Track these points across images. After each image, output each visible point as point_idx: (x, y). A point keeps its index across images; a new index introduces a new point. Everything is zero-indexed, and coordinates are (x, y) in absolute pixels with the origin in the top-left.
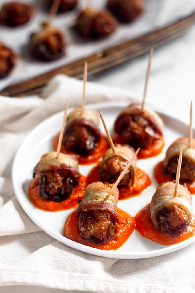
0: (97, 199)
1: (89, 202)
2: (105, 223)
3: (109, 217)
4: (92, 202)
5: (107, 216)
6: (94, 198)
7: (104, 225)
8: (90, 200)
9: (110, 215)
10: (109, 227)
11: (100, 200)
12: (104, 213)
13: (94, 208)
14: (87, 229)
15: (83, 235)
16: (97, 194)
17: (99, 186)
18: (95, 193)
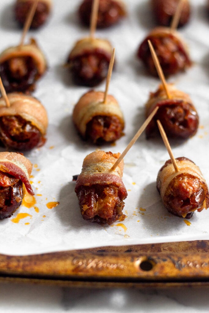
0: (100, 172)
1: (91, 175)
2: (111, 199)
3: (117, 191)
4: (95, 174)
5: (114, 191)
6: (97, 170)
7: (111, 201)
8: (92, 172)
9: (117, 189)
10: (116, 204)
11: (105, 171)
12: (111, 188)
13: (98, 182)
14: (91, 207)
15: (86, 215)
16: (100, 165)
17: (102, 156)
18: (98, 164)
